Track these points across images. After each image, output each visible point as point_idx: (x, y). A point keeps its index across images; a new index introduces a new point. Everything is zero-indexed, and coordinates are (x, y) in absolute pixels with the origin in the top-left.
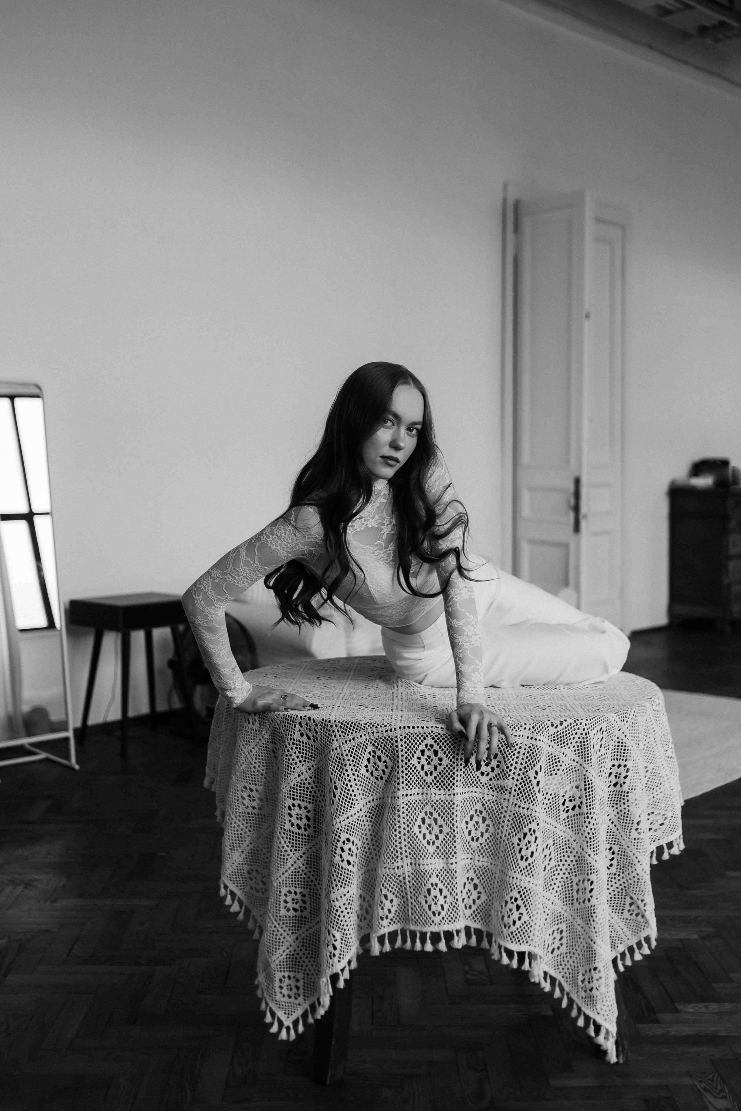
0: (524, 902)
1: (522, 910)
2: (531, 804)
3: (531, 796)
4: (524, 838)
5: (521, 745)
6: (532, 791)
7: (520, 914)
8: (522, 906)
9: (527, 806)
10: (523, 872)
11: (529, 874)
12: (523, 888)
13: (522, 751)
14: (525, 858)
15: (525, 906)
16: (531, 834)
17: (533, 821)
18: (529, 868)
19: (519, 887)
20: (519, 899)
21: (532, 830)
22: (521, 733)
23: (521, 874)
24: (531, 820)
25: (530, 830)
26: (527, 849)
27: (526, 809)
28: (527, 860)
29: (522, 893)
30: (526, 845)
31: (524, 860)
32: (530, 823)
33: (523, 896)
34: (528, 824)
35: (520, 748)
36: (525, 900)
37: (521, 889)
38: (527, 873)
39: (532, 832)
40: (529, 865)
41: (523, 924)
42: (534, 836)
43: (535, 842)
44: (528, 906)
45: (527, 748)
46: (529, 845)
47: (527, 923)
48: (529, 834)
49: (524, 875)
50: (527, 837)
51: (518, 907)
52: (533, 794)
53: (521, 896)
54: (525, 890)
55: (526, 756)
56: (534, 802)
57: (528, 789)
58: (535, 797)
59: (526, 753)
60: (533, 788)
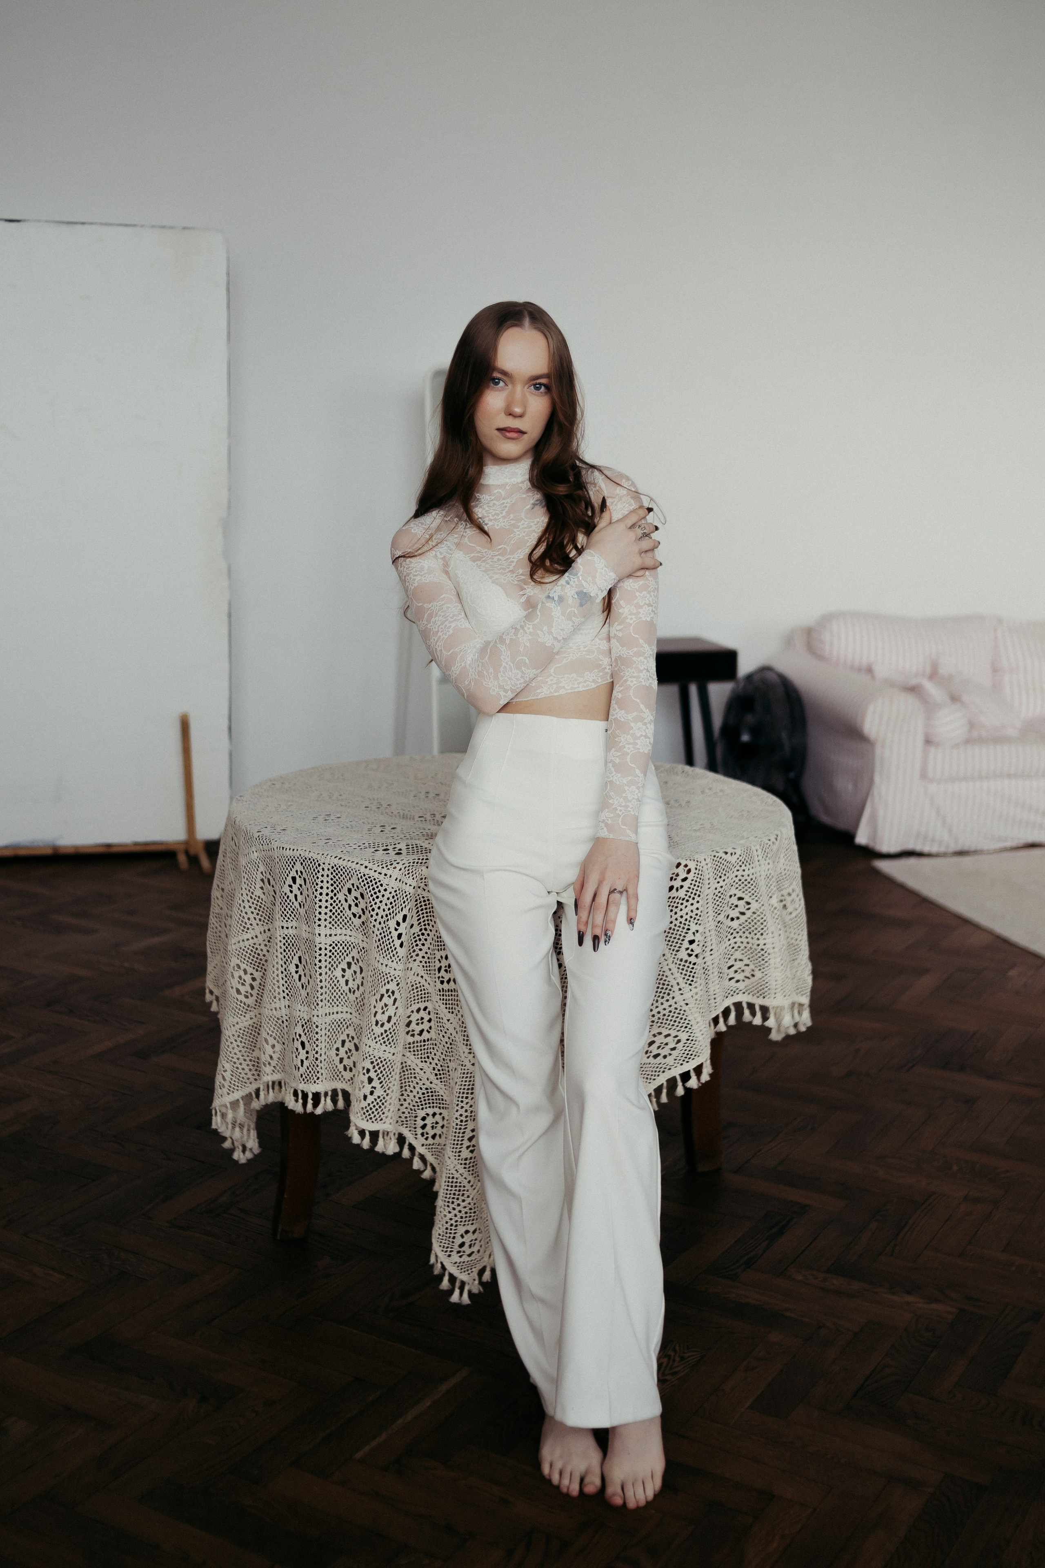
0: (378, 1074)
1: (375, 1083)
2: (391, 960)
3: (390, 950)
4: (381, 1000)
5: (387, 887)
6: (392, 945)
7: (373, 1087)
8: (376, 1079)
9: (385, 962)
10: (377, 1039)
11: (384, 1042)
12: (377, 1058)
13: (387, 894)
14: (380, 1023)
15: (379, 1079)
16: (389, 996)
17: (392, 980)
18: (384, 1035)
19: (372, 1057)
20: (372, 1071)
21: (390, 991)
22: (389, 873)
23: (375, 1041)
24: (390, 979)
25: (388, 991)
26: (383, 1013)
27: (384, 965)
28: (382, 1025)
29: (375, 1063)
30: (382, 1008)
31: (379, 1025)
32: (388, 982)
33: (377, 1068)
34: (385, 984)
35: (385, 890)
36: (379, 1071)
37: (374, 1060)
38: (382, 1041)
39: (390, 993)
40: (386, 1031)
41: (375, 1100)
42: (393, 998)
43: (394, 1004)
44: (382, 1079)
45: (393, 892)
46: (385, 1009)
47: (382, 1098)
48: (386, 995)
49: (379, 1043)
50: (384, 998)
51: (370, 1080)
52: (393, 948)
53: (374, 1067)
54: (379, 1061)
55: (390, 901)
56: (393, 958)
57: (388, 942)
58: (394, 952)
59: (391, 898)
60: (393, 941)
